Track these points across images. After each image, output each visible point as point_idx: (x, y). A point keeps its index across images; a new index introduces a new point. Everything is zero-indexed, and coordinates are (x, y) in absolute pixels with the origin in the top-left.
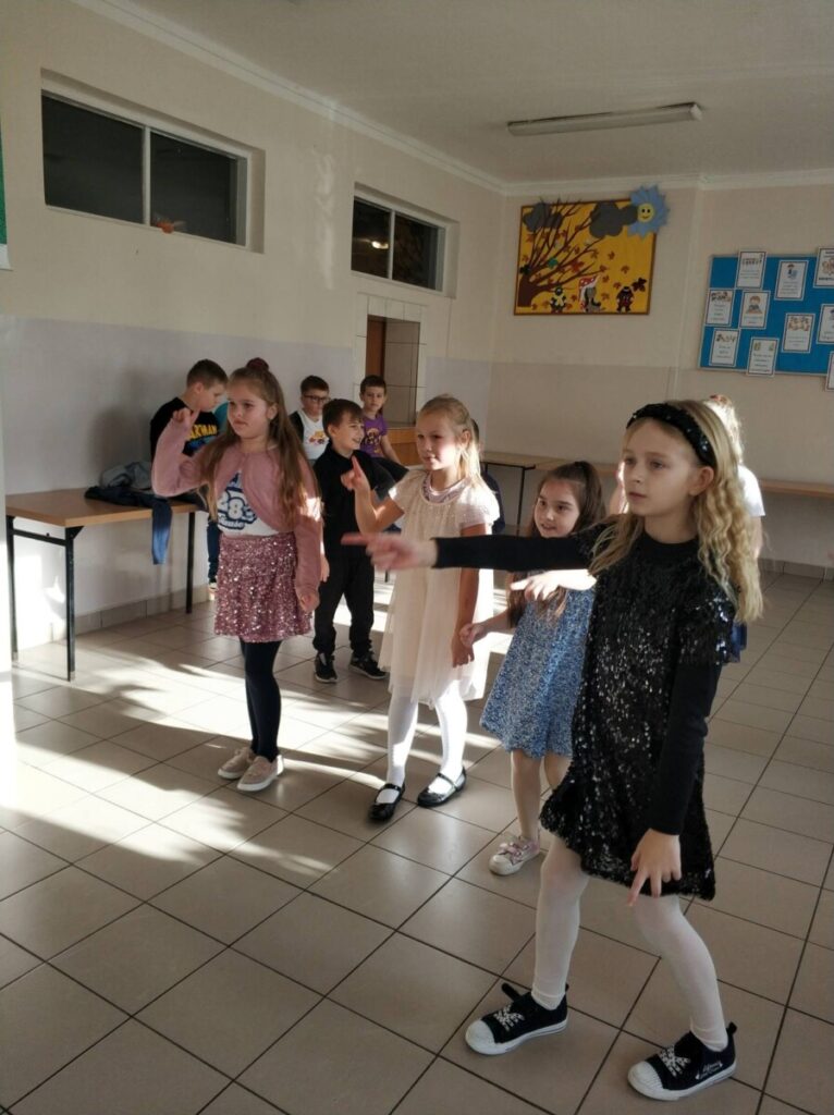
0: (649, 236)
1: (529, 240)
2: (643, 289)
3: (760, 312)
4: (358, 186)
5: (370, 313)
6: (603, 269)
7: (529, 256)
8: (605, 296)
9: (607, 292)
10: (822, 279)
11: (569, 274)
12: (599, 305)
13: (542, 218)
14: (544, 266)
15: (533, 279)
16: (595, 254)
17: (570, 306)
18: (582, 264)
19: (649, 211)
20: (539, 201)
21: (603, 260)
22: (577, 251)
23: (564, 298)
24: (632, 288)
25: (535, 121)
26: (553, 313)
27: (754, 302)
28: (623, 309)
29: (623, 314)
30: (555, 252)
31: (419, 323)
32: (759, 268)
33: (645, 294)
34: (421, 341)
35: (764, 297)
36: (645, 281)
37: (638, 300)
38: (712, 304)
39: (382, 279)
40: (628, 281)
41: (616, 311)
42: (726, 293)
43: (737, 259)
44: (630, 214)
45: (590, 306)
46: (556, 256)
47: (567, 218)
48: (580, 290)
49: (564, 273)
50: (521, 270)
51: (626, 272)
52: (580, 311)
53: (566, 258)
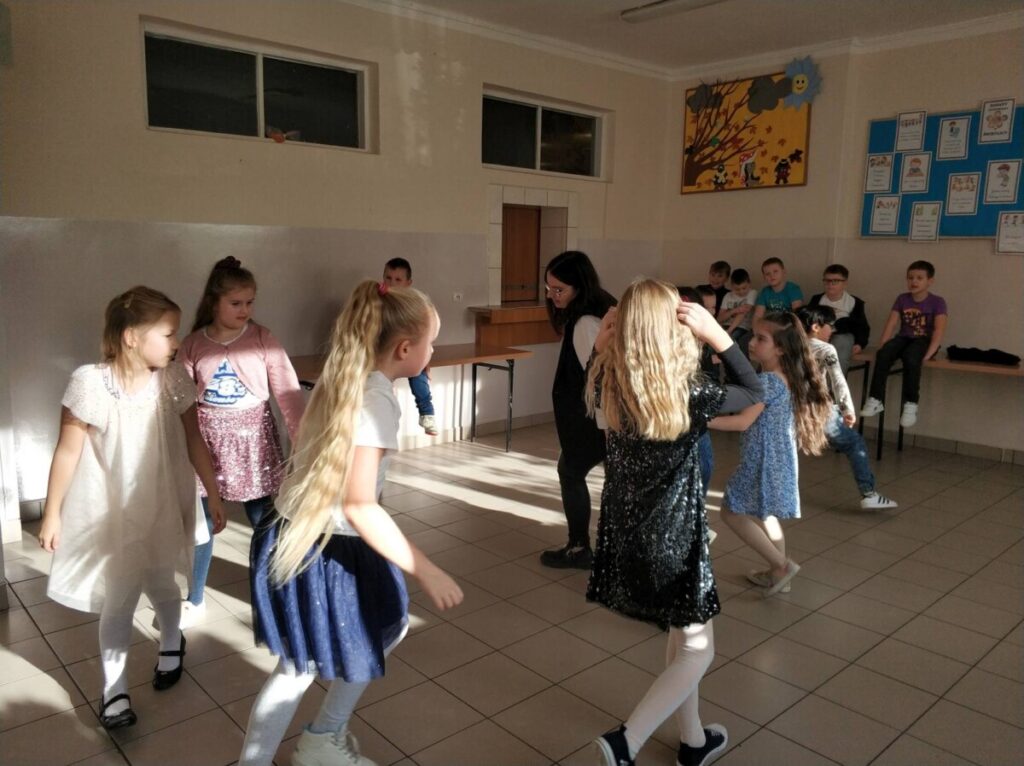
0: (805, 106)
1: (693, 122)
2: (799, 160)
4: (486, 86)
5: (505, 202)
6: (761, 143)
7: (694, 137)
8: (764, 170)
9: (766, 166)
10: (986, 134)
11: (730, 152)
12: (758, 179)
13: (704, 98)
14: (707, 146)
15: (696, 159)
16: (753, 130)
17: (732, 182)
18: (741, 140)
19: (803, 82)
20: (700, 83)
21: (761, 134)
22: (737, 128)
23: (726, 175)
24: (789, 160)
25: (644, 6)
26: (716, 190)
27: (915, 165)
28: (781, 182)
29: (781, 186)
30: (717, 131)
31: (567, 208)
32: (919, 129)
33: (802, 165)
34: (569, 224)
35: (925, 160)
36: (800, 152)
37: (795, 172)
38: (871, 169)
39: (531, 170)
40: (784, 153)
41: (773, 184)
42: (885, 158)
43: (895, 121)
44: (786, 87)
45: (750, 181)
46: (718, 134)
47: (727, 97)
48: (741, 166)
49: (725, 150)
50: (687, 151)
51: (782, 145)
52: (740, 186)
53: (727, 136)
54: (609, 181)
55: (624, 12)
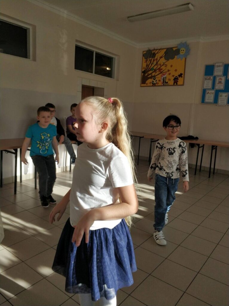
0: (184, 59)
1: (145, 62)
2: (182, 77)
3: (222, 84)
4: (77, 41)
5: (83, 84)
6: (169, 71)
7: (145, 68)
8: (169, 80)
9: (170, 78)
13: (149, 54)
14: (150, 71)
16: (166, 66)
17: (158, 83)
18: (162, 69)
19: (184, 50)
20: (148, 49)
21: (169, 67)
23: (156, 81)
24: (178, 77)
26: (153, 86)
27: (220, 80)
28: (175, 84)
29: (175, 85)
31: (104, 88)
32: (222, 69)
33: (182, 79)
35: (223, 79)
36: (182, 74)
37: (180, 81)
38: (205, 81)
39: (91, 73)
40: (177, 74)
41: (173, 85)
42: (210, 78)
43: (214, 65)
44: (177, 52)
45: (164, 83)
46: (153, 67)
47: (157, 54)
48: (161, 78)
49: (156, 72)
50: (143, 72)
51: (176, 71)
52: (161, 85)
53: (157, 68)
54: (118, 80)
55: (128, 17)
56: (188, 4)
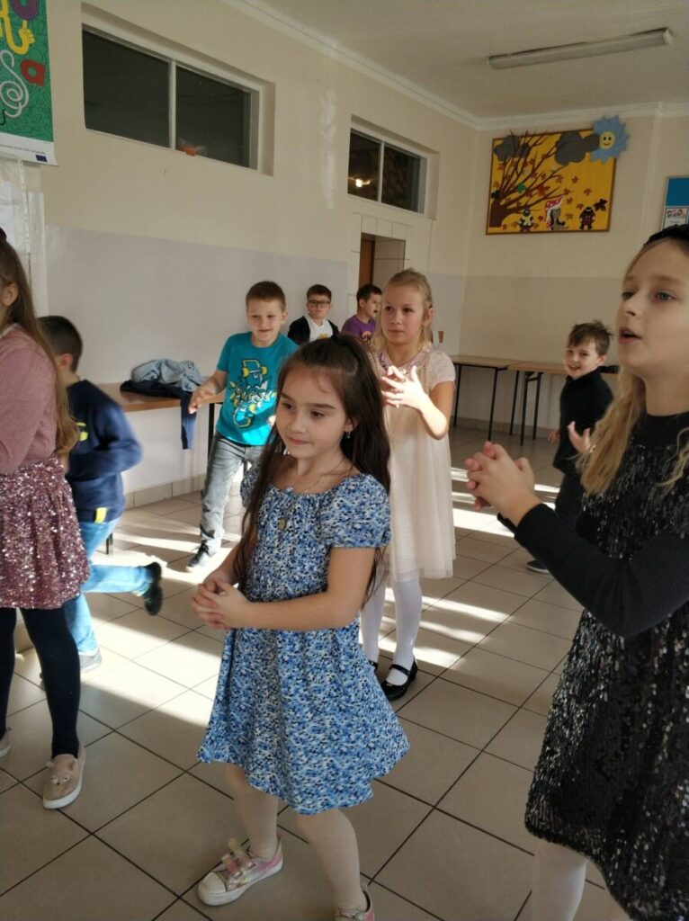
0: (610, 161)
1: (499, 169)
2: (604, 208)
4: (355, 119)
5: (364, 231)
6: (567, 192)
7: (500, 183)
8: (570, 216)
9: (571, 212)
12: (563, 224)
13: (511, 148)
14: (514, 191)
15: (503, 202)
16: (560, 179)
17: (537, 225)
18: (548, 188)
19: (610, 139)
20: (510, 134)
21: (567, 183)
23: (531, 219)
24: (594, 208)
25: (514, 54)
26: (521, 232)
28: (586, 227)
29: (586, 231)
30: (524, 179)
33: (606, 214)
34: (407, 256)
36: (605, 202)
37: (599, 219)
38: (667, 220)
39: (373, 202)
40: (590, 202)
41: (579, 229)
42: (680, 211)
44: (593, 142)
45: (555, 224)
46: (524, 181)
47: (534, 148)
48: (546, 212)
49: (531, 196)
50: (493, 195)
51: (588, 194)
52: (546, 229)
53: (534, 183)
54: (433, 217)
55: (491, 58)
56: (663, 30)
